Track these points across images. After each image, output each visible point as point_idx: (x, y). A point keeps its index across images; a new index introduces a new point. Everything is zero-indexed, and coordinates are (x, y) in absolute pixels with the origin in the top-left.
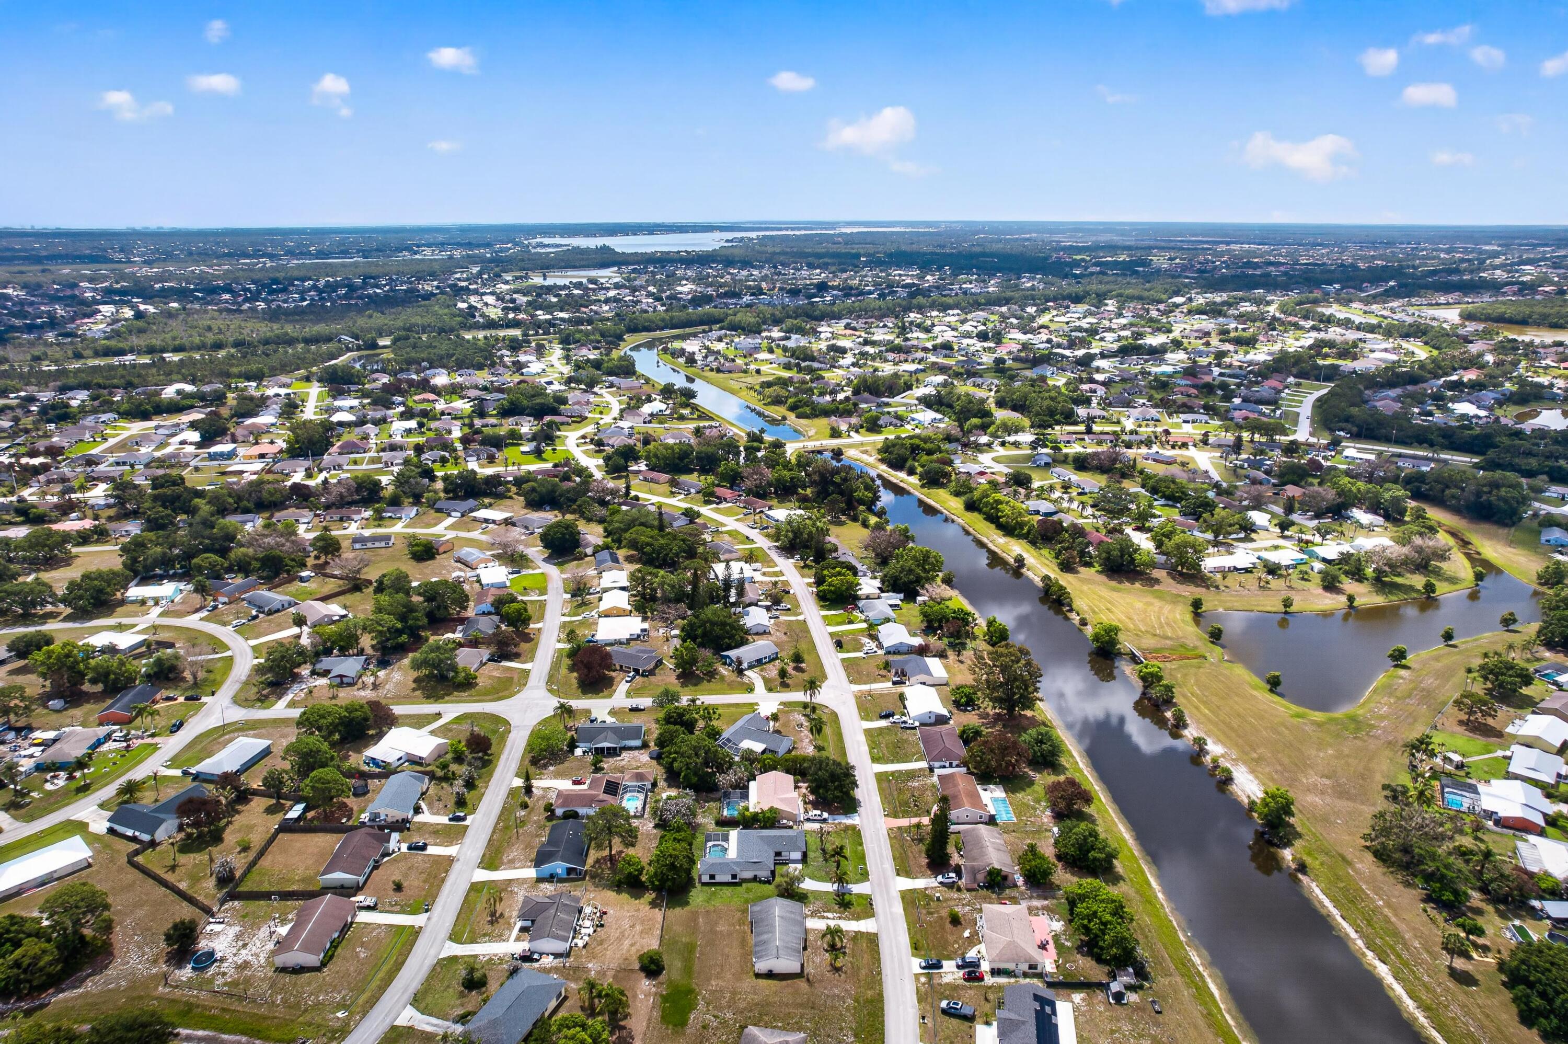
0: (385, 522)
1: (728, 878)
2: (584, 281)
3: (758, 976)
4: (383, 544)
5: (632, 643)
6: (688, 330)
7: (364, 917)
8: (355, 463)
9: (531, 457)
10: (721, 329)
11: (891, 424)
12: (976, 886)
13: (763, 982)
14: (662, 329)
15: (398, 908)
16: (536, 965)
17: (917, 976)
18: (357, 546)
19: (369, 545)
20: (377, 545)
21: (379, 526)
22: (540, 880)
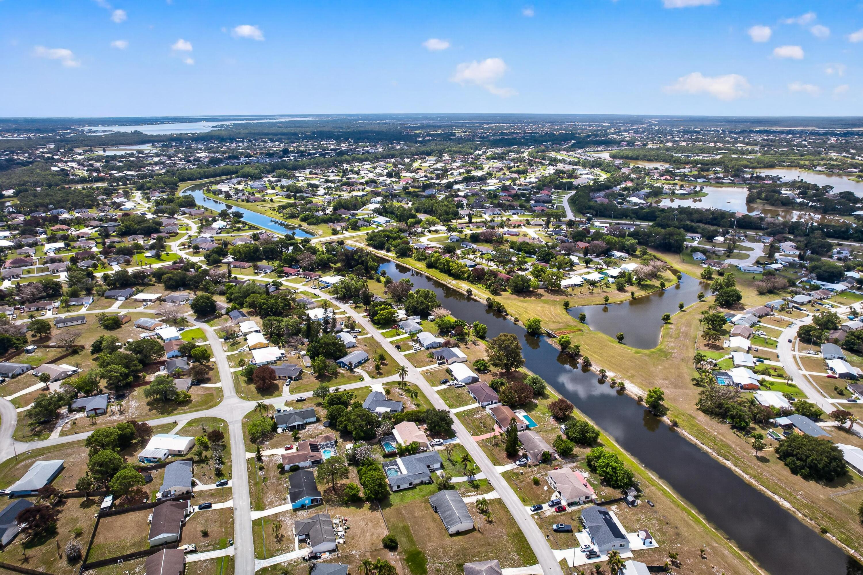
0: (72, 308)
1: (407, 486)
2: (135, 152)
3: (452, 535)
4: (79, 322)
5: (278, 362)
6: (218, 178)
7: (190, 558)
8: (29, 272)
9: (154, 259)
10: (237, 177)
11: (364, 225)
12: (538, 463)
13: (455, 538)
14: (199, 179)
15: (210, 548)
16: (320, 560)
17: (532, 516)
18: (60, 325)
19: (69, 324)
20: (75, 323)
21: (68, 311)
22: (295, 510)
